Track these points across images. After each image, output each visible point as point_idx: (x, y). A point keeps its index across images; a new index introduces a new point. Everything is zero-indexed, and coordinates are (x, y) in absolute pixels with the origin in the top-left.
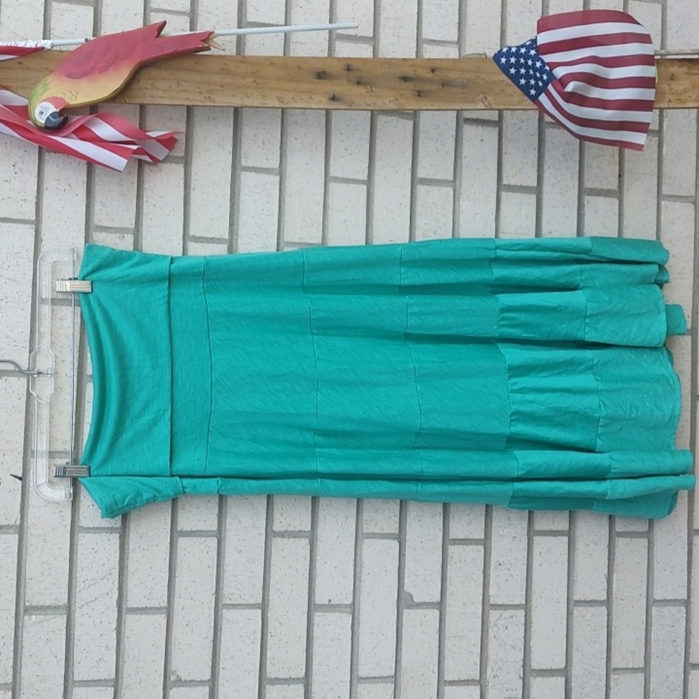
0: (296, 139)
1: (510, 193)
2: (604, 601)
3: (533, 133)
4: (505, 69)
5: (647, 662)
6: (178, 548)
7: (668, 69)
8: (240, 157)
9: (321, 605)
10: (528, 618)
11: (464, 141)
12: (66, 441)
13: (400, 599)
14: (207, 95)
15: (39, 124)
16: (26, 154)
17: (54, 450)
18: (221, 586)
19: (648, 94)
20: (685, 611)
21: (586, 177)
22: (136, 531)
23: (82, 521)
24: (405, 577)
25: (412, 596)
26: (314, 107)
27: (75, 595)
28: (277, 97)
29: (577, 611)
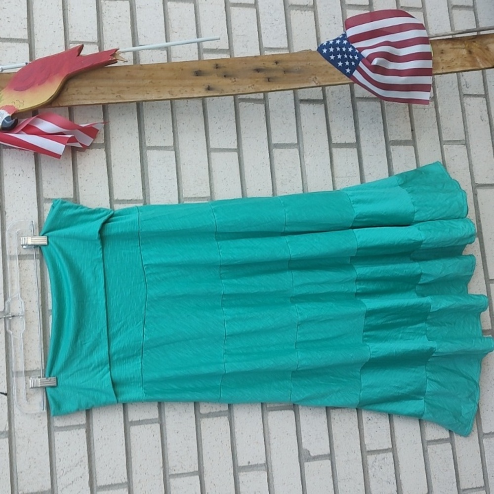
0: (183, 124)
1: (338, 149)
2: (448, 438)
3: (348, 106)
4: (327, 57)
5: (486, 482)
6: (131, 435)
7: (439, 47)
8: (145, 141)
9: (243, 467)
10: (395, 458)
11: (302, 115)
12: (38, 362)
13: (300, 455)
17: (30, 370)
18: (166, 461)
19: (427, 64)
21: (389, 133)
22: (98, 425)
23: (56, 422)
24: (303, 438)
25: (309, 452)
26: (195, 96)
27: (57, 481)
28: (169, 91)
29: (430, 448)
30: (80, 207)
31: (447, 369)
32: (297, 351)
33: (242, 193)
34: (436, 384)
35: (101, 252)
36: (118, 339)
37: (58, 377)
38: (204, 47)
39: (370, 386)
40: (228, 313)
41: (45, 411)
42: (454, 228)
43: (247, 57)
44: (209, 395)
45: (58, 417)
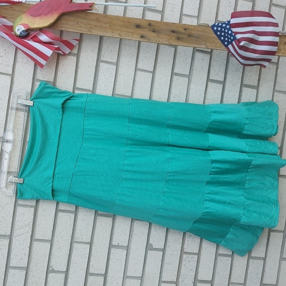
0: (125, 51)
1: (212, 83)
2: (230, 255)
3: (224, 59)
4: (216, 32)
5: (245, 281)
6: (58, 217)
7: (284, 40)
8: (101, 56)
9: (115, 245)
10: (199, 259)
11: (195, 59)
12: (16, 168)
13: (147, 246)
14: (89, 29)
15: (17, 35)
16: (11, 46)
17: (11, 171)
18: (74, 234)
19: (274, 49)
20: (263, 262)
21: (244, 79)
22: (41, 208)
23: (19, 202)
24: (151, 237)
25: (152, 245)
26: (134, 39)
27: (14, 232)
28: (118, 33)
29: (219, 258)
30: (55, 89)
33: (150, 97)
35: (62, 116)
37: (25, 179)
41: (15, 195)
45: (21, 199)
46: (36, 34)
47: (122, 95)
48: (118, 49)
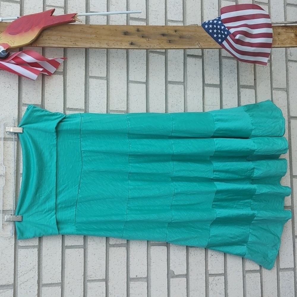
0: (114, 64)
1: (208, 87)
2: (259, 270)
3: (217, 61)
4: (207, 30)
6: (66, 254)
7: (277, 30)
8: (89, 72)
9: (133, 278)
10: (226, 280)
11: (187, 64)
12: (11, 205)
13: (168, 274)
14: (74, 42)
17: (6, 210)
18: (86, 272)
19: (269, 40)
20: (294, 273)
21: (240, 80)
22: (45, 247)
23: (20, 243)
24: (171, 263)
25: (174, 272)
26: (123, 47)
27: (17, 279)
28: (106, 43)
29: (247, 275)
30: (45, 111)
31: (263, 229)
32: (172, 210)
33: (147, 110)
34: (255, 237)
35: (56, 140)
36: (62, 195)
37: (23, 216)
38: (130, 16)
39: (215, 236)
40: (132, 184)
41: (14, 236)
42: (275, 143)
43: (157, 26)
44: (116, 233)
45: (21, 240)
46: (17, 55)
47: (117, 111)
48: (106, 63)
